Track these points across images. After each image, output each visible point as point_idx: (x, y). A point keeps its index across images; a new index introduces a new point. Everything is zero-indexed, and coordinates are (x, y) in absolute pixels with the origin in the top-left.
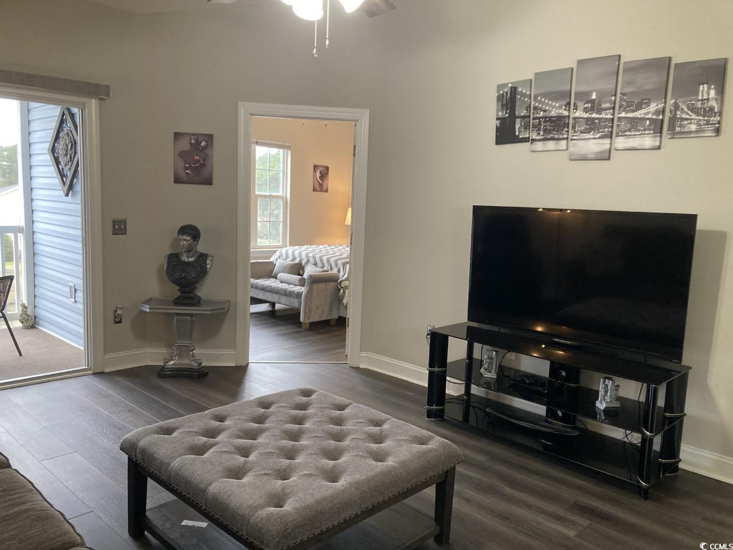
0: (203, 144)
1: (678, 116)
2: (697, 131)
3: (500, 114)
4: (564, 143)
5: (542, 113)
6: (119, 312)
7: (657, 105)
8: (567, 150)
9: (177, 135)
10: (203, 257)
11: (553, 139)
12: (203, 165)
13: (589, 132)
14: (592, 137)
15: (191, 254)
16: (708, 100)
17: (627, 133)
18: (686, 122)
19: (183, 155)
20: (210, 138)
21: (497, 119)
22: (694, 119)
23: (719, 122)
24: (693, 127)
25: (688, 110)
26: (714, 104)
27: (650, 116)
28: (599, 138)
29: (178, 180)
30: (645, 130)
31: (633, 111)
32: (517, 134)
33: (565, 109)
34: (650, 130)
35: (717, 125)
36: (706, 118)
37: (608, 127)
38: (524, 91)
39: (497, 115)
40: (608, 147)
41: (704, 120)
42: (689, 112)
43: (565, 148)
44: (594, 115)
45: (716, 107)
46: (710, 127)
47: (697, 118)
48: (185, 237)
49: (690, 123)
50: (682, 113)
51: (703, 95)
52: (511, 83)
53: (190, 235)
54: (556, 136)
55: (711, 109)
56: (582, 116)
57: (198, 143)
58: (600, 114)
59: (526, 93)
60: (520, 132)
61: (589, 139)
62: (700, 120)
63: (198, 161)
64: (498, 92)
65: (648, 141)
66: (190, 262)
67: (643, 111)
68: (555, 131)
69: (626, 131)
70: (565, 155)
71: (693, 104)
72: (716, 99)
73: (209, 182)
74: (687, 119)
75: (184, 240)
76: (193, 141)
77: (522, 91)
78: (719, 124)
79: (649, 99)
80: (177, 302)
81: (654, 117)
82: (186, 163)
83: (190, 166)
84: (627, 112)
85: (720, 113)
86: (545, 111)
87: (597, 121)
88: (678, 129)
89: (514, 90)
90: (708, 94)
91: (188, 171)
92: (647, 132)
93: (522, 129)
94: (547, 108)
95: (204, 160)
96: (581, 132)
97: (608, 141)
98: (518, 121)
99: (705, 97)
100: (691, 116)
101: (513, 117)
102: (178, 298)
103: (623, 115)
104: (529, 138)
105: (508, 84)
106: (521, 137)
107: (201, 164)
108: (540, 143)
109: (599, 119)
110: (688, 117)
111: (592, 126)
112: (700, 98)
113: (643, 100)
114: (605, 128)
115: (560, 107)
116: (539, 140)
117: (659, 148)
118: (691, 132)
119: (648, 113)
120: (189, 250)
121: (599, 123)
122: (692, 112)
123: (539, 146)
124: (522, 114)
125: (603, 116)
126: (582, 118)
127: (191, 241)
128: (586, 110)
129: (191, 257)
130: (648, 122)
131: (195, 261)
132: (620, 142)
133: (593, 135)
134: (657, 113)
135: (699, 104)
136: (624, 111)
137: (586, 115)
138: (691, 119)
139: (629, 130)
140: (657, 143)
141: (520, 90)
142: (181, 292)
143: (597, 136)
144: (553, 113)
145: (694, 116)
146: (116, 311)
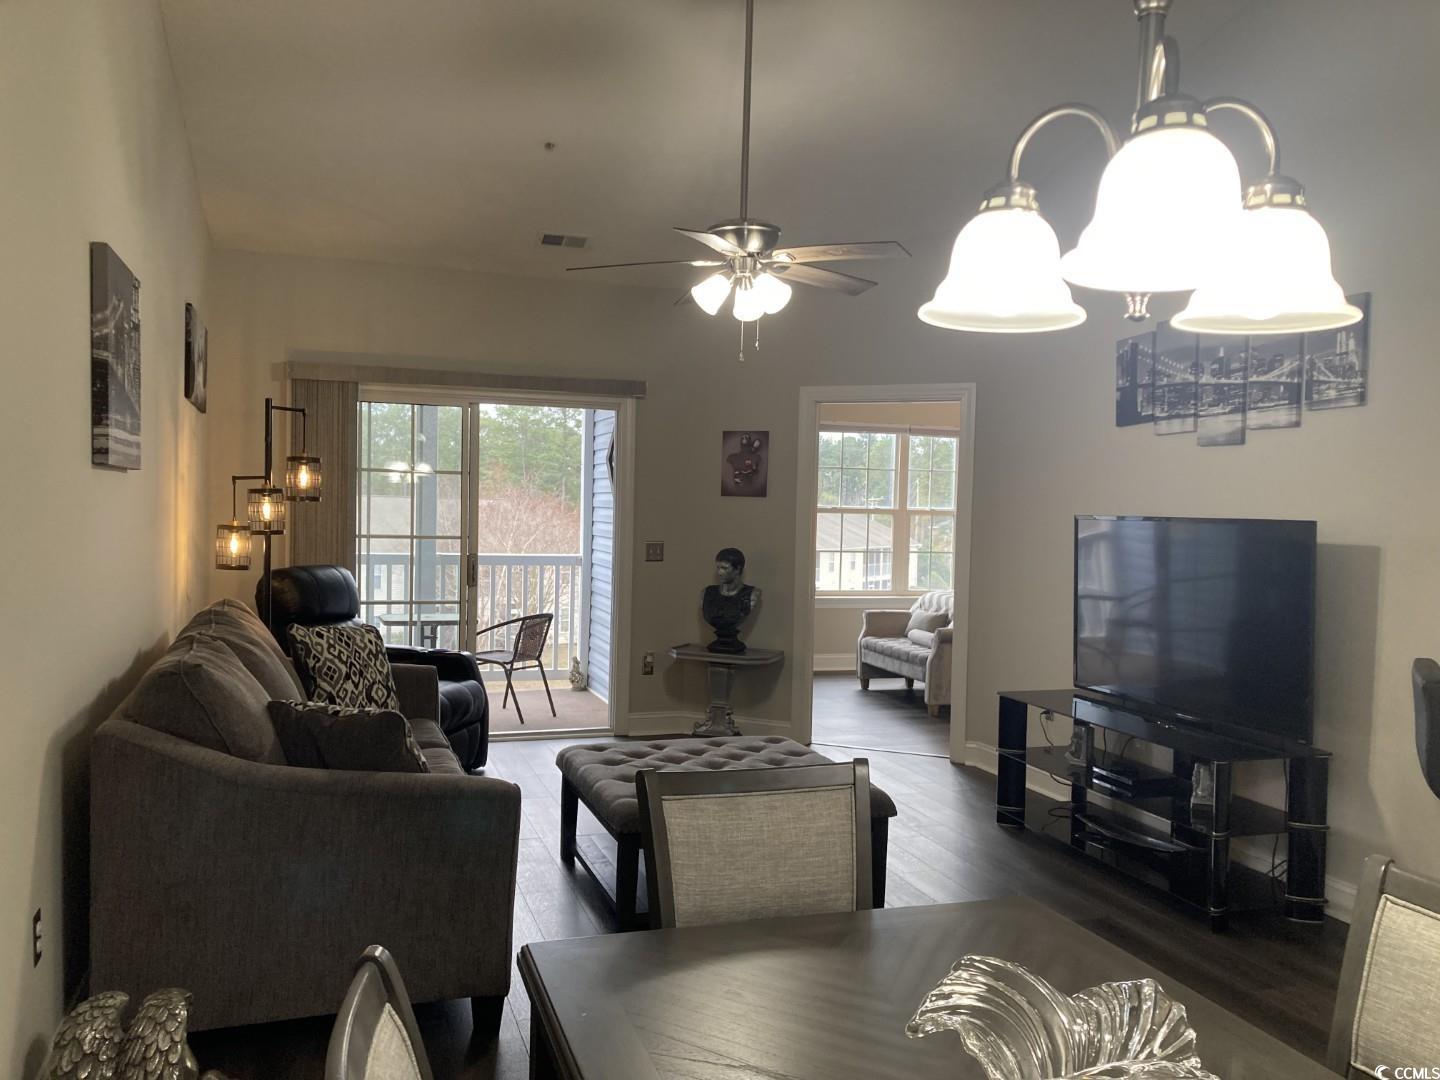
0: (757, 444)
1: (1315, 378)
2: (1337, 400)
3: (1120, 382)
4: (1190, 421)
5: (1165, 379)
6: (649, 659)
7: (1291, 364)
8: (1195, 431)
9: (727, 435)
10: (747, 590)
11: (1178, 416)
12: (755, 472)
13: (1218, 405)
14: (1221, 411)
15: (732, 586)
16: (1347, 353)
17: (1261, 405)
18: (1323, 387)
19: (732, 459)
20: (764, 436)
21: (1118, 389)
22: (1334, 382)
23: (1363, 386)
24: (1332, 394)
25: (1326, 368)
26: (1353, 358)
27: (1283, 379)
28: (1230, 412)
29: (725, 492)
30: (1279, 400)
31: (1265, 373)
32: (1139, 410)
33: (1191, 373)
34: (1285, 400)
35: (1359, 390)
36: (1346, 380)
37: (1239, 397)
38: (1146, 349)
39: (1118, 384)
40: (1239, 425)
41: (1345, 383)
42: (1327, 372)
43: (1192, 429)
44: (1223, 381)
45: (1357, 363)
46: (1350, 393)
47: (1335, 380)
48: (724, 564)
49: (1328, 388)
50: (1319, 373)
51: (1341, 347)
52: (1131, 338)
53: (728, 560)
54: (1182, 412)
55: (1352, 367)
56: (1209, 382)
57: (750, 444)
58: (1229, 378)
59: (1147, 352)
60: (1142, 407)
61: (1218, 414)
62: (1339, 383)
63: (750, 466)
64: (1118, 352)
65: (1283, 416)
66: (731, 597)
67: (1276, 372)
68: (1180, 404)
69: (1258, 402)
70: (1193, 437)
71: (1330, 361)
72: (1357, 353)
73: (762, 492)
74: (1325, 382)
75: (723, 567)
76: (744, 441)
77: (1143, 349)
78: (1361, 388)
79: (1282, 355)
80: (712, 648)
81: (1289, 380)
82: (736, 470)
83: (741, 473)
84: (1259, 374)
85: (1364, 373)
86: (1169, 376)
87: (1226, 388)
88: (1315, 397)
89: (1134, 347)
90: (1347, 345)
91: (737, 480)
92: (1282, 402)
93: (1144, 404)
94: (1171, 372)
95: (757, 466)
96: (1210, 406)
97: (1238, 417)
98: (1140, 390)
99: (1344, 350)
100: (1329, 377)
101: (1134, 386)
102: (714, 643)
103: (1254, 378)
104: (1152, 415)
105: (1127, 340)
106: (1143, 414)
107: (754, 471)
108: (1164, 422)
109: (1229, 385)
110: (1326, 379)
111: (1221, 395)
112: (1338, 352)
113: (1276, 356)
114: (1235, 398)
115: (1185, 370)
116: (1164, 418)
117: (1297, 424)
118: (1329, 401)
119: (1280, 376)
120: (729, 581)
121: (1229, 389)
122: (1331, 372)
123: (1163, 426)
124: (1144, 382)
125: (1232, 381)
126: (1209, 385)
127: (731, 569)
128: (1214, 374)
129: (733, 590)
130: (1282, 388)
131: (738, 594)
132: (1254, 418)
133: (1223, 408)
134: (1291, 374)
135: (1337, 361)
136: (1255, 373)
137: (1214, 381)
138: (1330, 382)
139: (1262, 401)
140: (1294, 418)
141: (1141, 347)
142: (719, 635)
143: (1227, 410)
144: (1178, 380)
145: (1332, 379)
146: (646, 658)
